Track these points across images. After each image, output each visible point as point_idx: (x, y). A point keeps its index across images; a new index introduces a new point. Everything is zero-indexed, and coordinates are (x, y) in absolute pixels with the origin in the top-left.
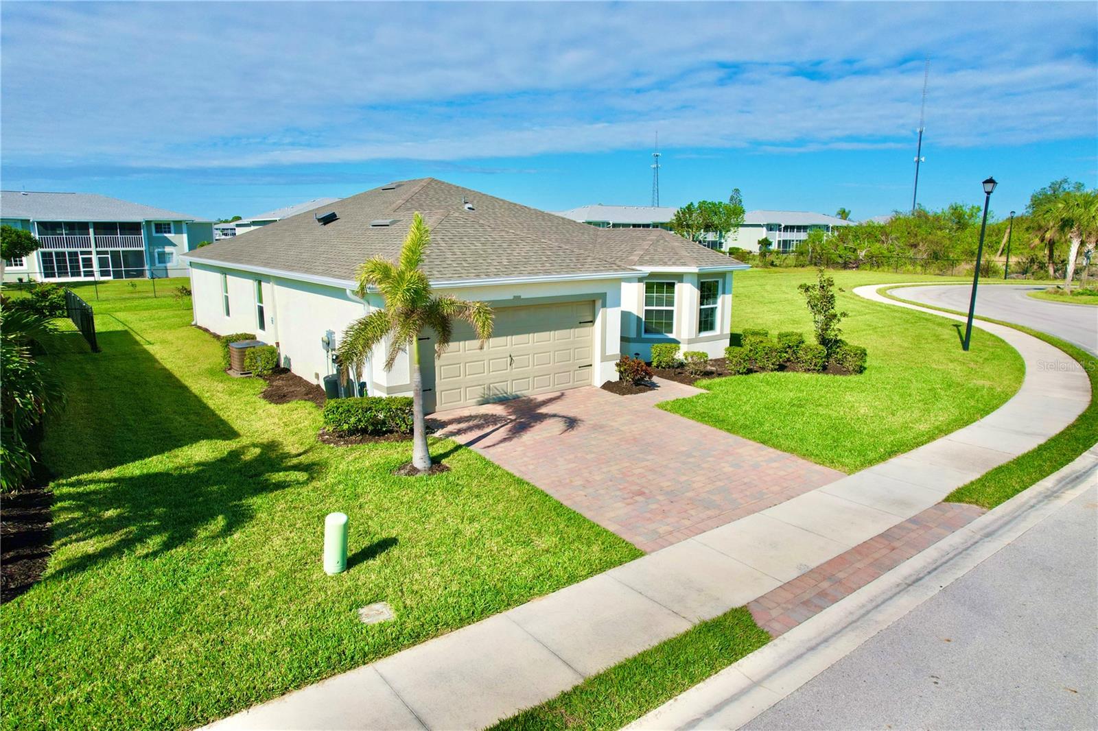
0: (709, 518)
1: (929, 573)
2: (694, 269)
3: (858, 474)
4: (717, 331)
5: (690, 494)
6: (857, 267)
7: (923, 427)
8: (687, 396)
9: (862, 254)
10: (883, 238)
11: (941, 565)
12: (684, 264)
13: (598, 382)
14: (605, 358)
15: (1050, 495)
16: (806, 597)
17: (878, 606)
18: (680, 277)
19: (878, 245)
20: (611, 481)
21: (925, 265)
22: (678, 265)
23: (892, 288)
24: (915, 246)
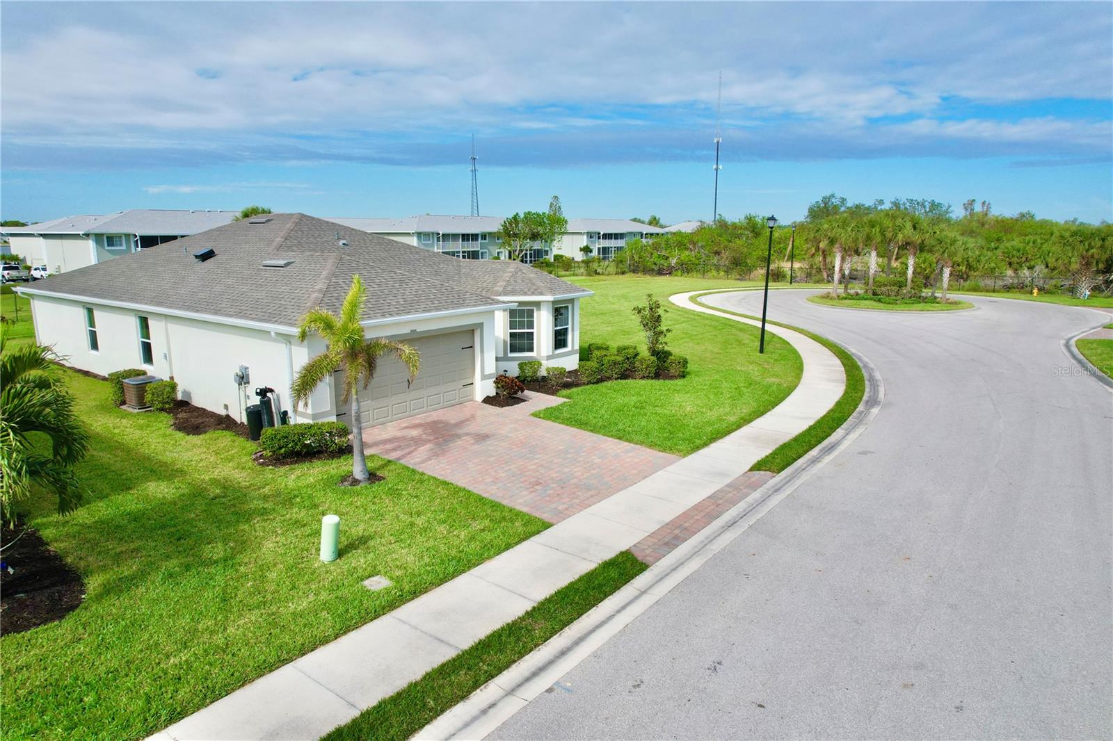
0: (592, 496)
1: (742, 518)
2: (550, 298)
3: (690, 457)
4: (569, 348)
5: (575, 481)
6: (670, 273)
7: (733, 419)
8: (554, 405)
9: (673, 261)
10: (691, 247)
11: (748, 512)
12: (541, 294)
13: (479, 397)
14: (484, 377)
15: (815, 461)
16: (666, 540)
17: (711, 541)
18: (538, 304)
19: (687, 253)
20: (513, 476)
21: (728, 271)
22: (536, 295)
23: (701, 295)
24: (718, 253)
